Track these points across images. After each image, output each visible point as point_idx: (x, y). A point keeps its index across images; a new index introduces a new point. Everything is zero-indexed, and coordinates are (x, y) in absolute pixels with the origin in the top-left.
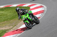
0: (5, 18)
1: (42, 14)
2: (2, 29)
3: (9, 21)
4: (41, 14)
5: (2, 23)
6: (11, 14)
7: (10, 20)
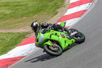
0: (24, 10)
1: (91, 3)
2: (17, 32)
3: (30, 16)
4: (88, 4)
5: (19, 20)
6: (34, 3)
7: (33, 15)
